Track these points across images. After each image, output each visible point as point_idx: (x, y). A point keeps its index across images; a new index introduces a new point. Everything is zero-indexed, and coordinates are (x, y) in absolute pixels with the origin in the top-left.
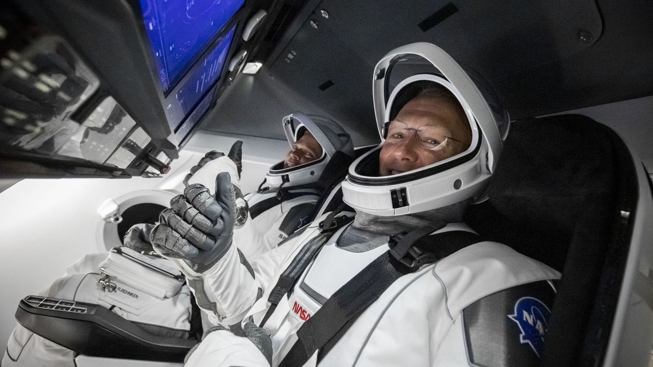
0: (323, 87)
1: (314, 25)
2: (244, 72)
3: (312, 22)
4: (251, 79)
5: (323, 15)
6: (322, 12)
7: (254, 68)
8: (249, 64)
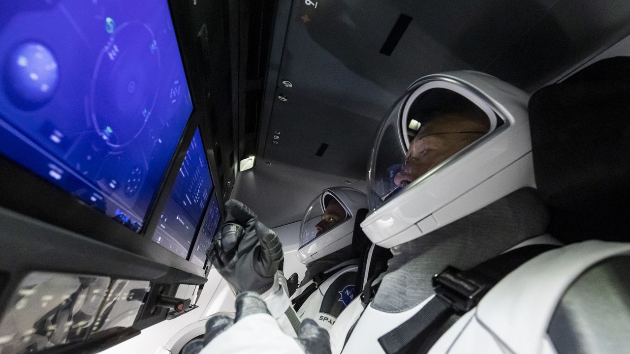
0: (320, 152)
1: (283, 98)
2: (242, 170)
3: (280, 97)
4: (251, 174)
5: (287, 86)
6: (284, 82)
7: (248, 163)
8: (243, 162)
